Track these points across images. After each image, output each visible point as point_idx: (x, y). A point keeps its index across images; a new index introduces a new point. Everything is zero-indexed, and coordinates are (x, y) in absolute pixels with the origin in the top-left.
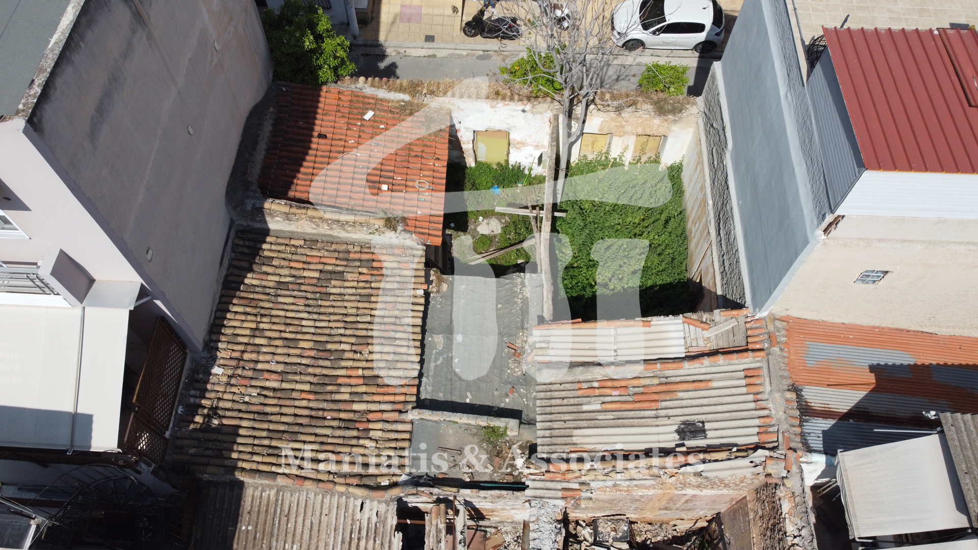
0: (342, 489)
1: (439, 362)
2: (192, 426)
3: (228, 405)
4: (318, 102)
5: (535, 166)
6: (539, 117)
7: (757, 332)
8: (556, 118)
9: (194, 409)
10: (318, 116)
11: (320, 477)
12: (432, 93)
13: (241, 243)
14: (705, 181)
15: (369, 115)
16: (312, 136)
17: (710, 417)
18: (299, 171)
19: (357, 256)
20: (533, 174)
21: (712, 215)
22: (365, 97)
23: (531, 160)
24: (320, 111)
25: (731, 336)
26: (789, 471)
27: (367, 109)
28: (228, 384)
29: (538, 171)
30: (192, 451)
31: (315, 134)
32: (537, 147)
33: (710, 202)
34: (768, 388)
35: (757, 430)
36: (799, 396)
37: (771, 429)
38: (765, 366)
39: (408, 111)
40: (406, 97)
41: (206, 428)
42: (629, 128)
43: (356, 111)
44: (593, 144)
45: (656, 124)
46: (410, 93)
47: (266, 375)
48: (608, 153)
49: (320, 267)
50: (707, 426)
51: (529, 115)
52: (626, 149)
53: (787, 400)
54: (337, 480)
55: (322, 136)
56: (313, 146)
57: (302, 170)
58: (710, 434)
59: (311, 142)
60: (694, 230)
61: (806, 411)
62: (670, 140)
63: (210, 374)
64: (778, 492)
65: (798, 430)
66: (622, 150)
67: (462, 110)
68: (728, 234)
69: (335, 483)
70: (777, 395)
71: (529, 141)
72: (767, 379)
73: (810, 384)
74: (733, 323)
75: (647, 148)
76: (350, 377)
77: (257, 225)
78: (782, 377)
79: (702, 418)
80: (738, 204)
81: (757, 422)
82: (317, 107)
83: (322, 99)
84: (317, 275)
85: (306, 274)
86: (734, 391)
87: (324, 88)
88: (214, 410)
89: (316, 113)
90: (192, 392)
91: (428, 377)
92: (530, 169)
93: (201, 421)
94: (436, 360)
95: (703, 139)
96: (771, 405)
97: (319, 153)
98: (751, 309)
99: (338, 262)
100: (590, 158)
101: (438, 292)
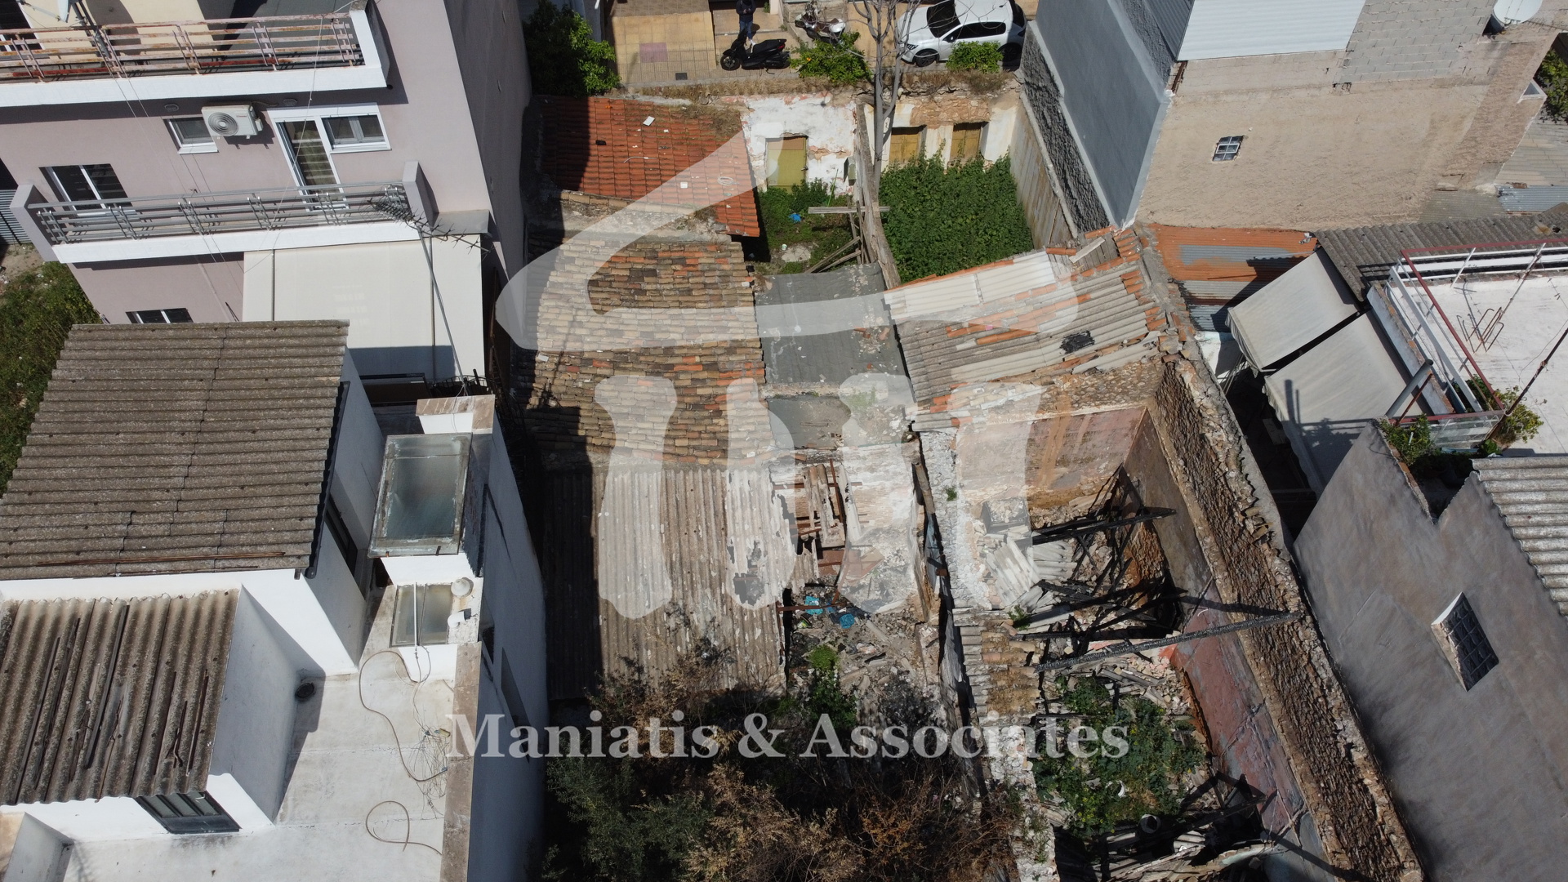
0: (705, 462)
1: (780, 352)
2: (528, 407)
3: (563, 389)
4: (588, 112)
5: (839, 183)
6: (841, 110)
7: (1126, 241)
8: (861, 108)
9: (529, 391)
10: (591, 125)
11: (678, 451)
12: (716, 94)
13: (537, 243)
14: (1040, 149)
15: (649, 121)
16: (588, 144)
17: (1093, 324)
18: (582, 176)
19: (666, 255)
20: (838, 192)
21: (1055, 177)
22: (640, 104)
23: (833, 174)
24: (591, 120)
25: (1100, 254)
26: (1184, 343)
27: (646, 116)
28: (556, 371)
29: (843, 188)
30: (535, 428)
31: (593, 141)
32: (840, 153)
33: (1051, 166)
34: (1148, 283)
35: (1145, 322)
36: (1182, 289)
37: (1159, 317)
38: (1142, 266)
39: (692, 115)
40: (687, 102)
41: (544, 407)
42: (944, 116)
43: (633, 119)
44: (903, 149)
45: (973, 108)
46: (690, 97)
47: (596, 363)
48: (922, 155)
49: (629, 266)
50: (1092, 334)
51: (830, 110)
52: (943, 145)
53: (1171, 291)
54: (696, 453)
55: (600, 143)
56: (593, 153)
57: (586, 175)
58: (1096, 340)
59: (589, 149)
60: (1036, 213)
61: (1191, 301)
62: (992, 126)
63: (534, 362)
64: (1177, 369)
65: (1187, 313)
66: (938, 147)
67: (753, 110)
68: (1076, 178)
69: (697, 457)
70: (1159, 285)
71: (831, 147)
72: (1146, 277)
73: (1190, 279)
74: (1101, 241)
75: (966, 148)
76: (686, 364)
77: (551, 225)
78: (1161, 273)
79: (1087, 327)
80: (1082, 140)
81: (1143, 315)
82: (588, 117)
83: (591, 109)
84: (627, 273)
85: (614, 272)
86: (1114, 295)
87: (592, 99)
88: (547, 394)
89: (588, 122)
90: (520, 378)
91: (771, 366)
92: (833, 188)
93: (537, 403)
94: (776, 351)
95: (1030, 110)
96: (1154, 297)
97: (601, 159)
98: (1116, 225)
99: (647, 261)
100: (902, 167)
101: (762, 290)
